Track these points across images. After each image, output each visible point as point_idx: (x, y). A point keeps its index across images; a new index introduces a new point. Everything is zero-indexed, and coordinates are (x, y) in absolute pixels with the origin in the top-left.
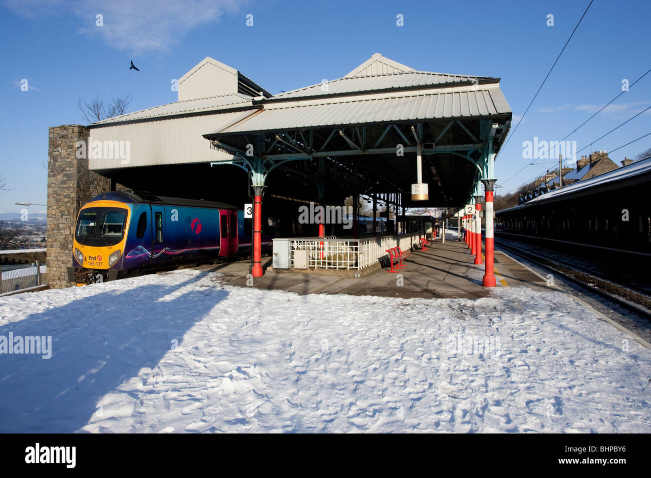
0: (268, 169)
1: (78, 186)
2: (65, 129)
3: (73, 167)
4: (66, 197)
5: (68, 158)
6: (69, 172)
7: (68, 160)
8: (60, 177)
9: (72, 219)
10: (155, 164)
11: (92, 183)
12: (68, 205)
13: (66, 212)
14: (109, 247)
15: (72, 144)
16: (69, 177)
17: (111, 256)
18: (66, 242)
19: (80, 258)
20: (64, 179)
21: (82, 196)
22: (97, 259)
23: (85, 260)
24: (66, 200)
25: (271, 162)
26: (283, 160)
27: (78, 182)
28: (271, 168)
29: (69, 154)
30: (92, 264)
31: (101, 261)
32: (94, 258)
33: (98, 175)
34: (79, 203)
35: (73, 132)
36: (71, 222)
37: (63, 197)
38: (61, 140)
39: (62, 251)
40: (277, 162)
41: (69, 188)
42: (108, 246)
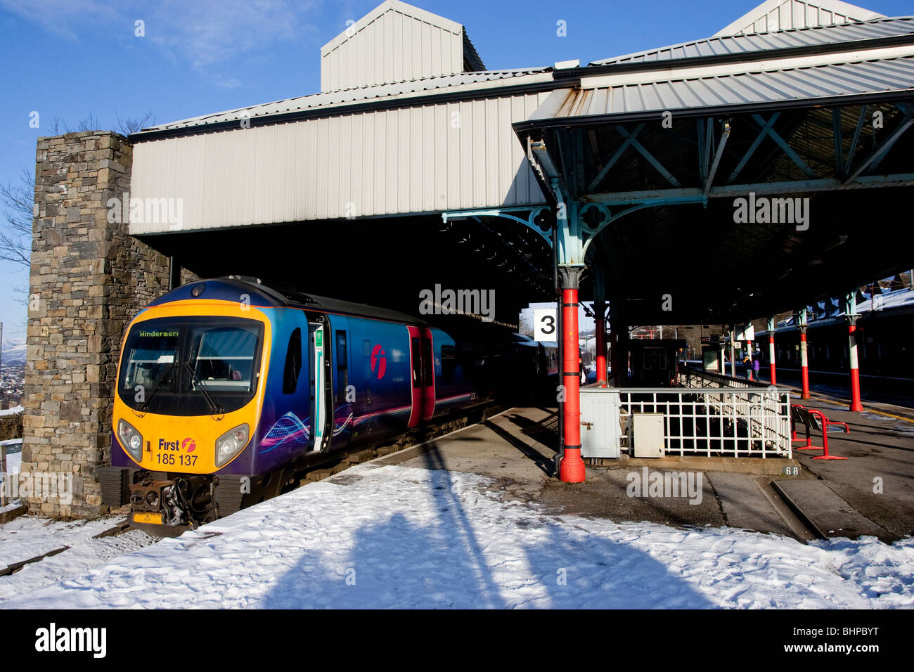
0: (593, 225)
1: (108, 271)
2: (78, 140)
3: (95, 226)
4: (75, 295)
5: (85, 207)
6: (84, 239)
7: (84, 211)
8: (62, 251)
9: (91, 346)
10: (300, 217)
11: (135, 265)
12: (82, 314)
13: (77, 332)
14: (216, 416)
15: (94, 174)
16: (86, 250)
17: (223, 438)
18: (75, 402)
19: (134, 443)
20: (73, 254)
21: (114, 295)
22: (183, 447)
23: (149, 450)
24: (78, 302)
25: (601, 209)
26: (630, 206)
27: (107, 261)
28: (602, 225)
29: (86, 198)
30: (168, 459)
31: (194, 453)
32: (175, 446)
33: (147, 246)
34: (108, 311)
35: (98, 148)
36: (88, 355)
37: (67, 296)
38: (68, 165)
39: (64, 422)
40: (615, 209)
41: (84, 275)
42: (213, 413)
